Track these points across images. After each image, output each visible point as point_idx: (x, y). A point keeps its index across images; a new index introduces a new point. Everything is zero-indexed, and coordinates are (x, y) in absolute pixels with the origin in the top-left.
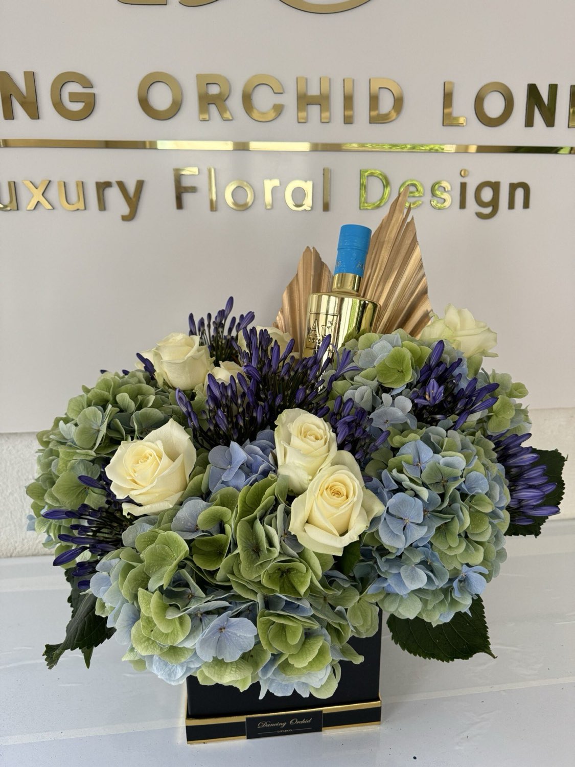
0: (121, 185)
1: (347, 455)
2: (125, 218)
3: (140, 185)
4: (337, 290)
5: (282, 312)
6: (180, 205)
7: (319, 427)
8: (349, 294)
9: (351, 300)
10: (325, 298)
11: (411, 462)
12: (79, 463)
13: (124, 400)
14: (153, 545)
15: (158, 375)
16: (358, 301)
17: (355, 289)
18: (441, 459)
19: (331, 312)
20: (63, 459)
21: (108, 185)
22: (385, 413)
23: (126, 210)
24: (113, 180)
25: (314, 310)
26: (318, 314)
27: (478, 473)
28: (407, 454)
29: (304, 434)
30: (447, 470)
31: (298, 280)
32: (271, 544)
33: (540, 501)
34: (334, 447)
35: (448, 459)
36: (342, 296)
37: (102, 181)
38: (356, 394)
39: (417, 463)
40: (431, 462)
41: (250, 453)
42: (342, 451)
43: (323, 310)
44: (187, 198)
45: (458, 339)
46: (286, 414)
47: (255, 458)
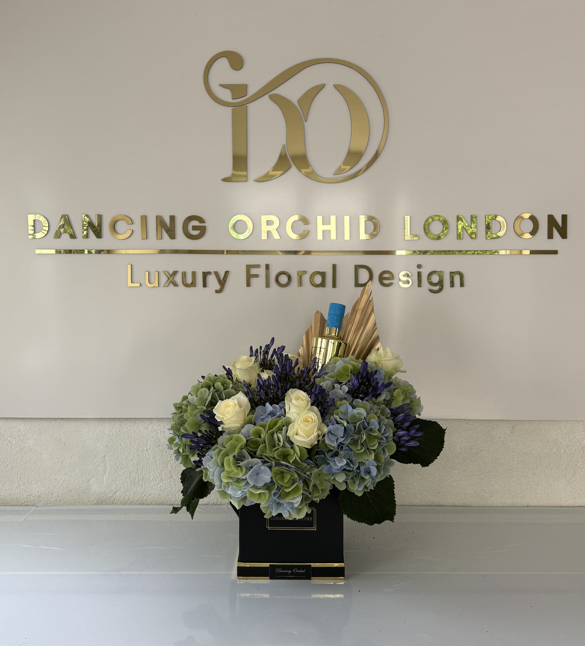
0: (217, 274)
1: (315, 408)
2: (217, 292)
3: (227, 273)
4: (327, 335)
5: (302, 346)
6: (248, 285)
7: (304, 396)
8: (332, 338)
9: (333, 341)
10: (320, 339)
11: (344, 412)
12: (198, 413)
13: (218, 386)
14: (231, 441)
15: (234, 376)
16: (337, 342)
17: (336, 335)
18: (355, 411)
19: (323, 346)
20: (189, 412)
21: (209, 273)
22: (336, 393)
23: (218, 287)
24: (212, 271)
25: (314, 346)
26: (316, 347)
27: (374, 420)
28: (342, 409)
29: (297, 399)
30: (358, 415)
31: (311, 329)
32: (279, 441)
33: (409, 438)
34: (310, 404)
35: (359, 411)
36: (329, 337)
37: (206, 271)
38: (324, 384)
39: (346, 413)
40: (352, 412)
41: (275, 408)
42: (313, 406)
43: (319, 346)
44: (254, 281)
45: (383, 362)
46: (291, 391)
47: (276, 410)
